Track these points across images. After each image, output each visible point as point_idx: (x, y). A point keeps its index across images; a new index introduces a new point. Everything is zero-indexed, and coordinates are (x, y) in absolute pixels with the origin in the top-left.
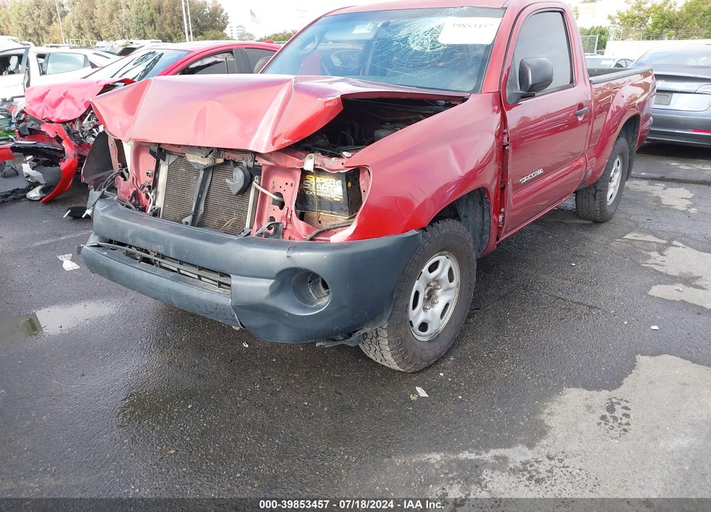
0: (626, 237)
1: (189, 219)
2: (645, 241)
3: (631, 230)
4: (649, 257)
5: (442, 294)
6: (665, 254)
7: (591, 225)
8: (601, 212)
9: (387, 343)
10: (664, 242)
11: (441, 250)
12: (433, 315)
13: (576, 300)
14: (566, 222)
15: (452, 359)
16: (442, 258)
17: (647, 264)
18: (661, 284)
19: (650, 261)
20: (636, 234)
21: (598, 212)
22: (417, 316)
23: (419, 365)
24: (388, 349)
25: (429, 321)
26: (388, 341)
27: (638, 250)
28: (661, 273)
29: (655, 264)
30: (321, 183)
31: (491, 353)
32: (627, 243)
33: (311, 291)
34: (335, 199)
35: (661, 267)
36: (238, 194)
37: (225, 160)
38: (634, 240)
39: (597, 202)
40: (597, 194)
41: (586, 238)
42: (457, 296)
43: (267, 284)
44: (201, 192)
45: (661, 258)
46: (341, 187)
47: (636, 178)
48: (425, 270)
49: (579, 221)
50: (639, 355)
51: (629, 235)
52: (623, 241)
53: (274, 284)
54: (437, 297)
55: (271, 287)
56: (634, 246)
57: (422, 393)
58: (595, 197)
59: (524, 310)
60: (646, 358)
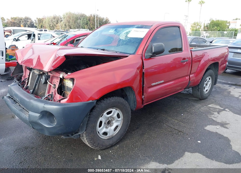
0: (209, 106)
1: (31, 91)
2: (215, 108)
3: (212, 103)
4: (213, 114)
5: (115, 122)
6: (220, 114)
7: (198, 100)
8: (201, 96)
9: (86, 139)
10: (222, 109)
11: (113, 107)
12: (110, 130)
13: (176, 128)
14: (189, 98)
15: (118, 146)
16: (113, 110)
17: (211, 117)
18: (212, 125)
19: (212, 116)
20: (213, 105)
21: (200, 96)
22: (102, 130)
23: (102, 147)
24: (87, 141)
25: (108, 132)
26: (86, 138)
27: (210, 111)
28: (214, 121)
29: (214, 117)
30: (67, 82)
31: (133, 145)
32: (208, 108)
33: (55, 119)
34: (71, 88)
35: (215, 118)
36: (44, 84)
37: (43, 73)
38: (211, 107)
39: (199, 92)
40: (199, 89)
41: (193, 105)
42: (122, 123)
43: (38, 115)
44: (37, 82)
45: (218, 115)
46: (72, 84)
47: (226, 84)
48: (105, 114)
49: (194, 99)
50: (187, 152)
51: (210, 105)
52: (207, 107)
53: (40, 115)
54: (113, 123)
55: (39, 116)
56: (210, 109)
57: (100, 157)
58: (198, 90)
59: (154, 130)
60: (189, 153)
